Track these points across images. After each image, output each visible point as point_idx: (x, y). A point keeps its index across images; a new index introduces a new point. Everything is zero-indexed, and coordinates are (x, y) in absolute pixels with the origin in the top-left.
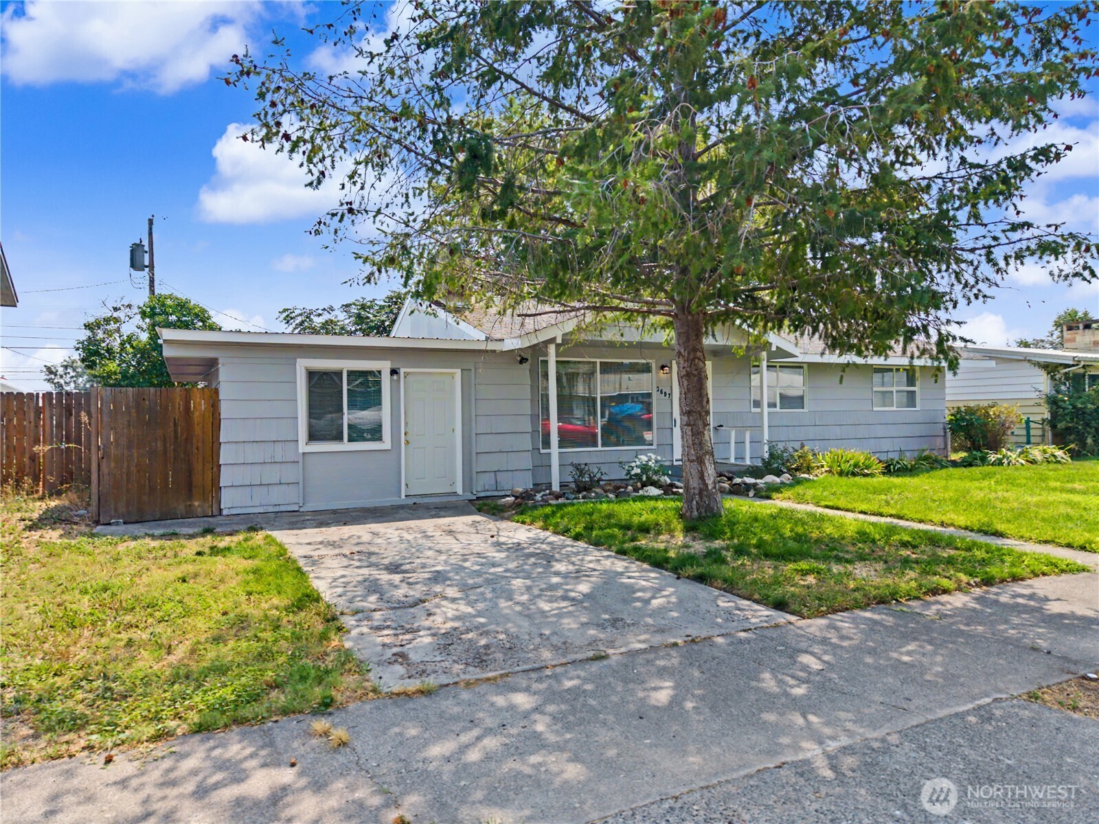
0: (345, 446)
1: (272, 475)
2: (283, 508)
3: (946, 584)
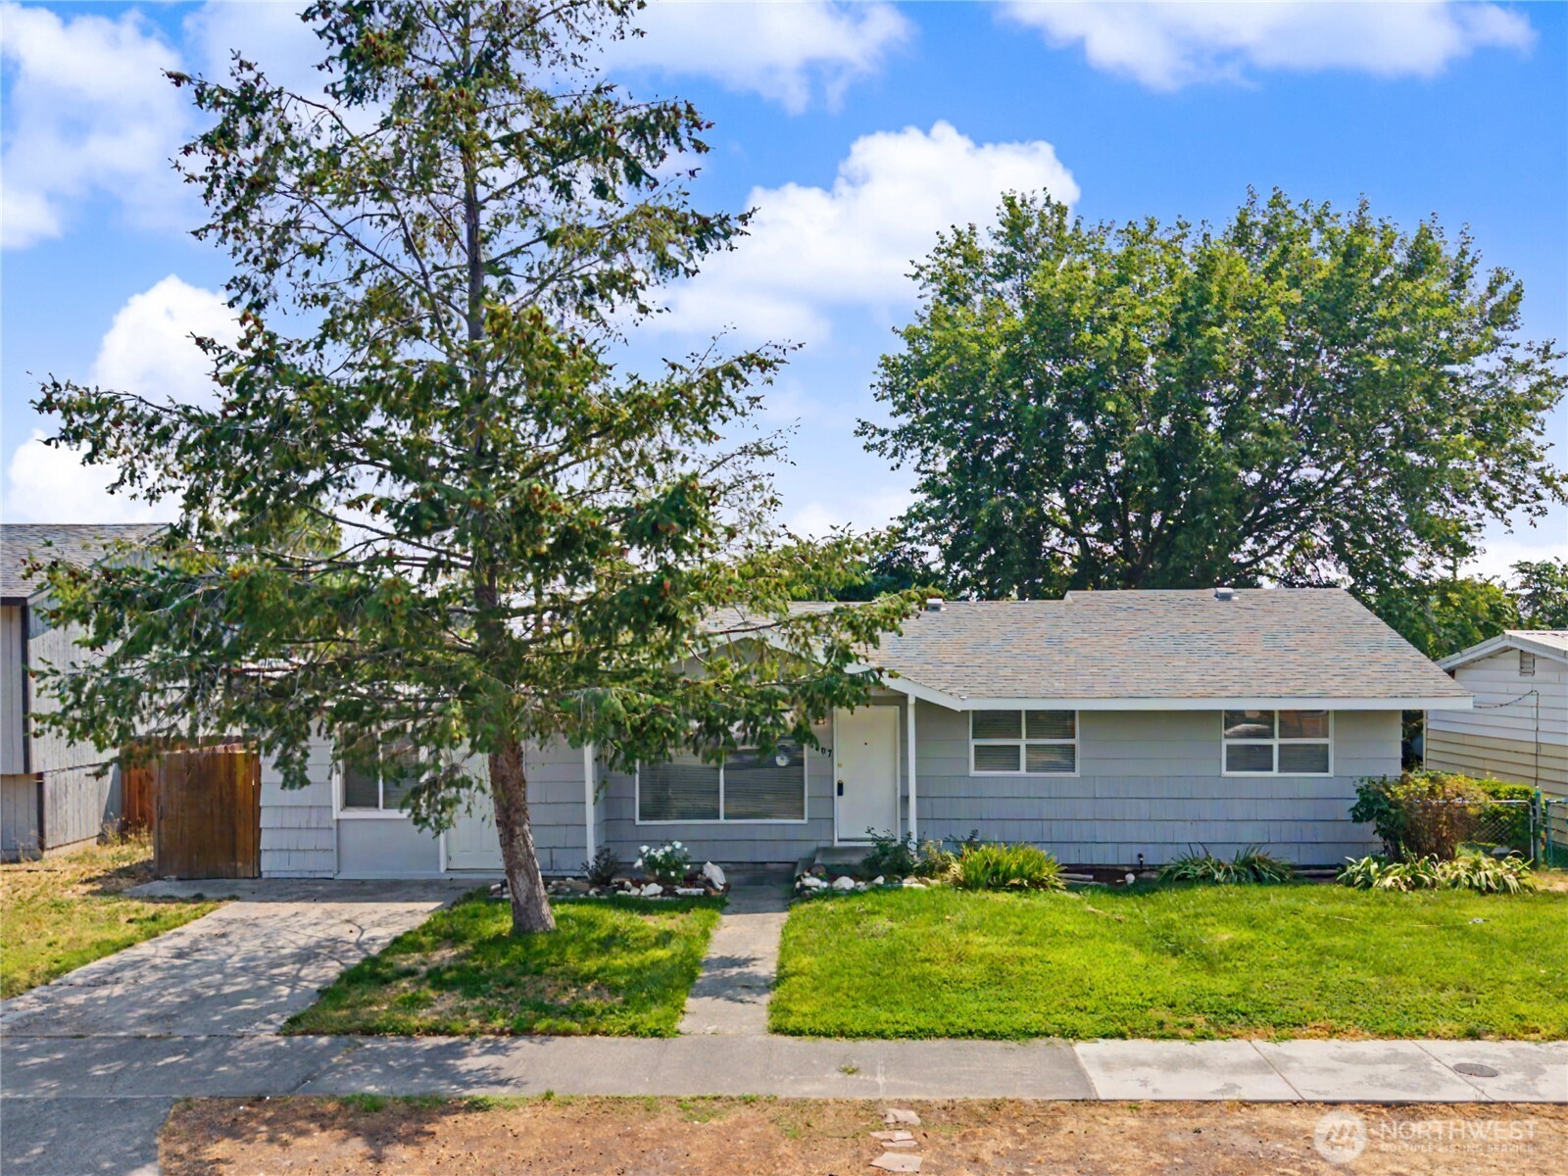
0: (381, 813)
1: (308, 840)
3: (458, 1026)
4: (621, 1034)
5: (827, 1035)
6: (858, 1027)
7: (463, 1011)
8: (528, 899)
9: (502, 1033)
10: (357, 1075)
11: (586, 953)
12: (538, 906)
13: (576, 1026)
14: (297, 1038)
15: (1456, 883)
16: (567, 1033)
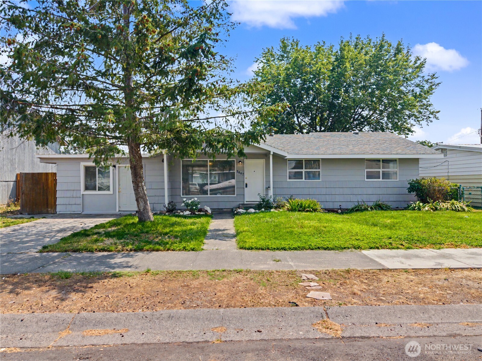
0: (97, 192)
1: (73, 201)
2: (76, 213)
3: (113, 248)
4: (180, 250)
5: (262, 249)
6: (274, 246)
7: (115, 244)
8: (144, 210)
9: (131, 250)
10: (65, 265)
11: (165, 226)
12: (148, 212)
13: (161, 248)
14: (45, 254)
15: (447, 209)
16: (158, 250)
